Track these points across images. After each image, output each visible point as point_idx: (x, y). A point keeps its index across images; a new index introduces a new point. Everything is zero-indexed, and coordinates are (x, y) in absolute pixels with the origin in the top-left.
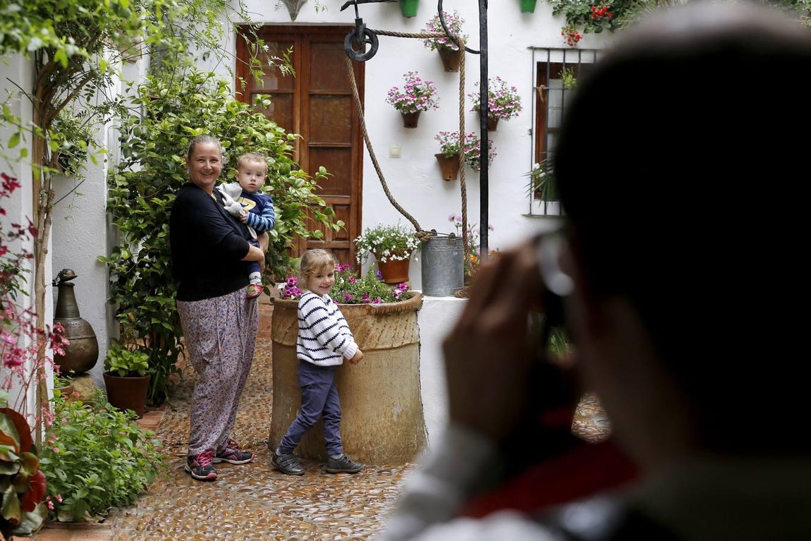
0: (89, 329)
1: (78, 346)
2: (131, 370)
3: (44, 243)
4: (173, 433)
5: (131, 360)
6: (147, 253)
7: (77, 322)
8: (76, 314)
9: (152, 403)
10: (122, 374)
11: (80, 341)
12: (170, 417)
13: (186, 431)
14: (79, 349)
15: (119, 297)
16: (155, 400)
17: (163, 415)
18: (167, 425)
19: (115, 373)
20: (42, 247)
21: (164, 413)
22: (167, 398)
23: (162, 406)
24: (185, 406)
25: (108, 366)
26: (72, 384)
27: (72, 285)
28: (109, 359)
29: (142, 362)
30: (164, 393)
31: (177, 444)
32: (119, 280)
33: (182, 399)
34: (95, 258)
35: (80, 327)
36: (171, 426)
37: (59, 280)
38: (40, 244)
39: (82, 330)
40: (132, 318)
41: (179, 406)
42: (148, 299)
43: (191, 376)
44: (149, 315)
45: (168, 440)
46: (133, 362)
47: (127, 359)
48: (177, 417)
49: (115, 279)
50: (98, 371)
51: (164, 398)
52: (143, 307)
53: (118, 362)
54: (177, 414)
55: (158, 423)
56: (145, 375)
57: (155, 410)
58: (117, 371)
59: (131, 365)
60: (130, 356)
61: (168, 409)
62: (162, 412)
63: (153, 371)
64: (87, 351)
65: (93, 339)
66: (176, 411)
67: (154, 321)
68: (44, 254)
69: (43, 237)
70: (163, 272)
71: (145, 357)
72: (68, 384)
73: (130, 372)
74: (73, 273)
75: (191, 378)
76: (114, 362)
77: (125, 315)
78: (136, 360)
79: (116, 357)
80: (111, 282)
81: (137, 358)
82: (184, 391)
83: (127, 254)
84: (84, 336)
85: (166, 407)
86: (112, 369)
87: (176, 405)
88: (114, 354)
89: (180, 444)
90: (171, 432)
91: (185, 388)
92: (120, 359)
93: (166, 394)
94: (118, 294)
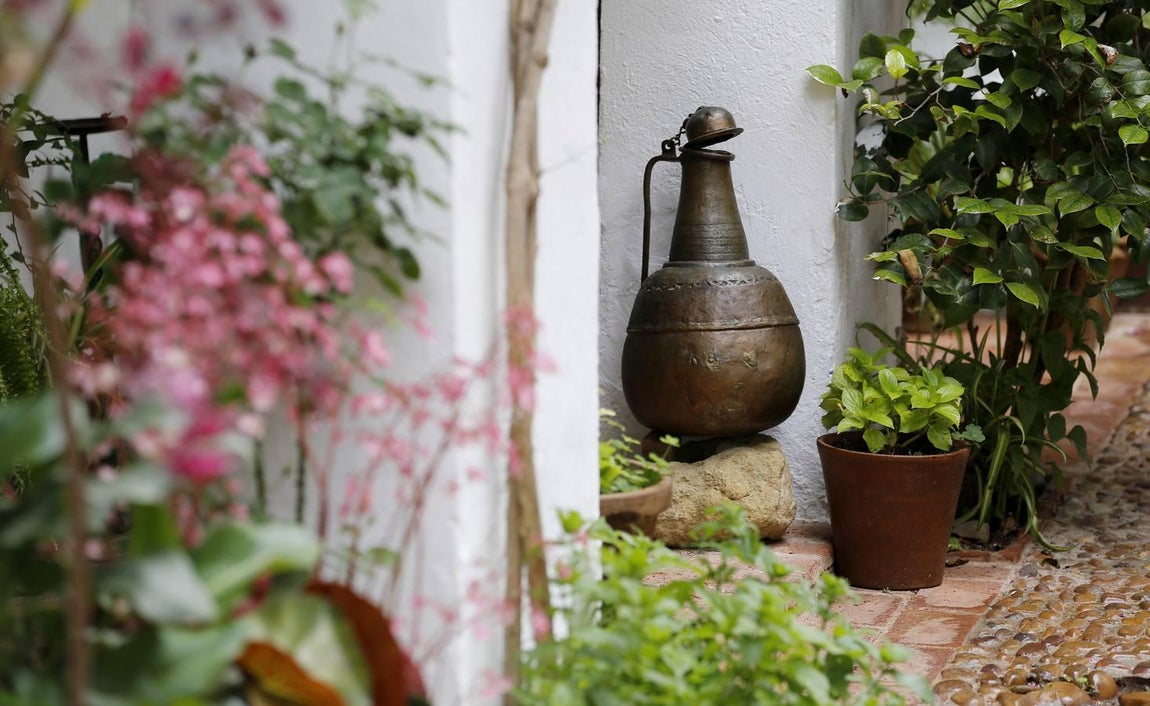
0: (775, 297)
1: (735, 352)
2: (905, 430)
3: (540, 35)
4: (1027, 641)
5: (905, 399)
6: (971, 57)
7: (737, 275)
8: (738, 248)
9: (984, 532)
10: (876, 444)
11: (744, 337)
12: (1032, 583)
13: (1069, 633)
14: (737, 361)
15: (876, 198)
16: (994, 524)
17: (1012, 576)
18: (1013, 613)
19: (854, 439)
20: (531, 44)
21: (1013, 569)
22: (1034, 521)
23: (1015, 545)
24: (1090, 549)
25: (833, 416)
26: (666, 482)
27: (725, 160)
28: (836, 393)
29: (938, 405)
30: (1024, 505)
31: (1030, 680)
32: (885, 143)
33: (1087, 522)
34: (800, 73)
35: (743, 292)
36: (1027, 614)
37: (684, 140)
38: (525, 37)
39: (753, 300)
40: (913, 265)
41: (1067, 550)
42: (969, 207)
43: (1139, 446)
44: (963, 259)
45: (1003, 663)
46: (910, 407)
47: (894, 396)
48: (1055, 585)
49: (873, 139)
50: (802, 428)
51: (1023, 519)
52: (947, 233)
53: (864, 405)
54: (1057, 574)
55: (987, 602)
56: (952, 449)
57: (987, 559)
58: (860, 432)
59: (903, 413)
60: (904, 386)
61: (1029, 555)
62: (1009, 566)
63: (976, 434)
64: (768, 365)
65: (788, 330)
66: (1054, 563)
67: (981, 276)
68: (533, 68)
69: (537, 16)
70: (1016, 120)
71: (952, 390)
72: (652, 478)
73: (902, 437)
74: (729, 119)
75: (1134, 452)
76: (850, 401)
77: (890, 256)
78: (920, 398)
79: (859, 387)
80: (860, 150)
81: (925, 393)
82: (1101, 497)
83: (903, 63)
84: (757, 321)
85: (1027, 550)
86: (844, 426)
87: (1060, 544)
88: (855, 378)
89: (1036, 681)
90: (1019, 637)
91: (1106, 486)
92: (869, 393)
93: (1030, 506)
94: (877, 189)
